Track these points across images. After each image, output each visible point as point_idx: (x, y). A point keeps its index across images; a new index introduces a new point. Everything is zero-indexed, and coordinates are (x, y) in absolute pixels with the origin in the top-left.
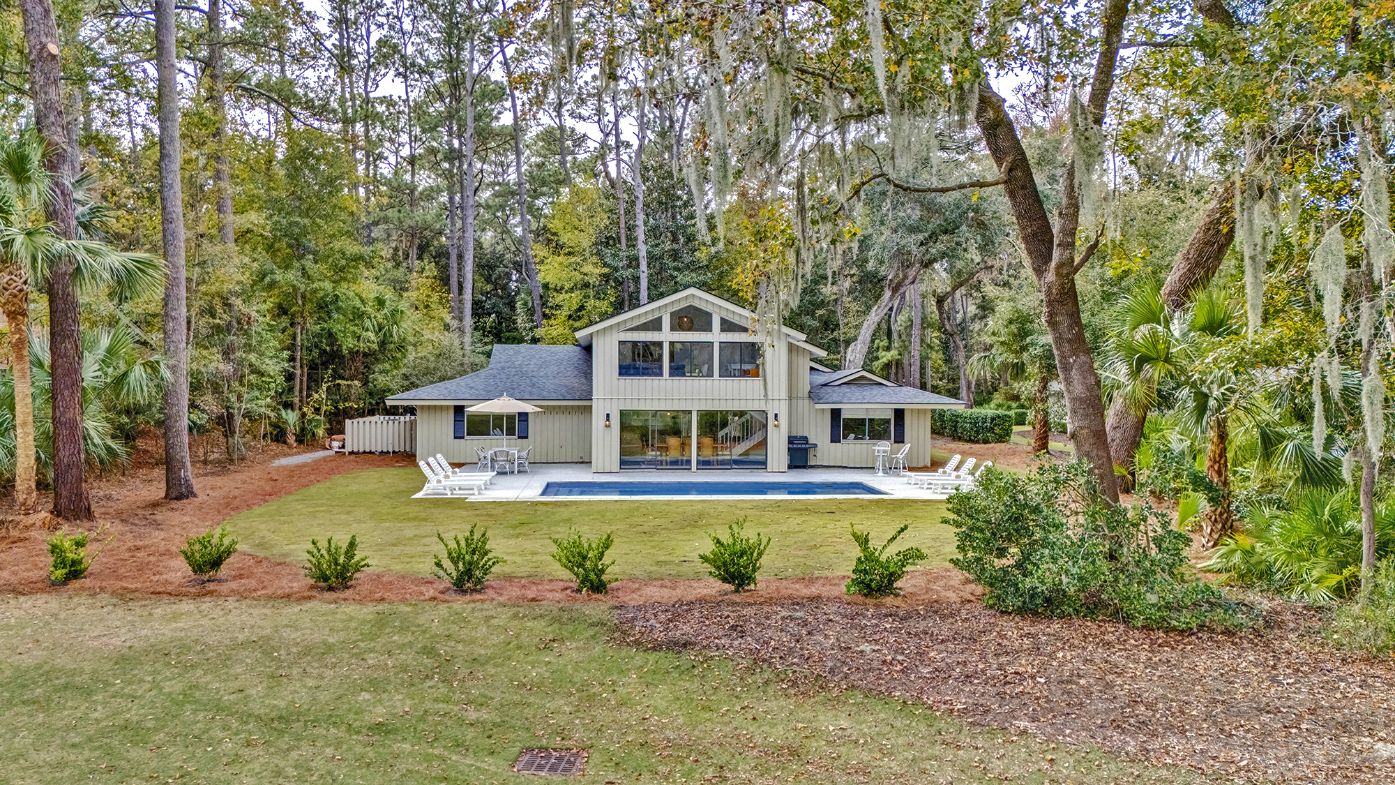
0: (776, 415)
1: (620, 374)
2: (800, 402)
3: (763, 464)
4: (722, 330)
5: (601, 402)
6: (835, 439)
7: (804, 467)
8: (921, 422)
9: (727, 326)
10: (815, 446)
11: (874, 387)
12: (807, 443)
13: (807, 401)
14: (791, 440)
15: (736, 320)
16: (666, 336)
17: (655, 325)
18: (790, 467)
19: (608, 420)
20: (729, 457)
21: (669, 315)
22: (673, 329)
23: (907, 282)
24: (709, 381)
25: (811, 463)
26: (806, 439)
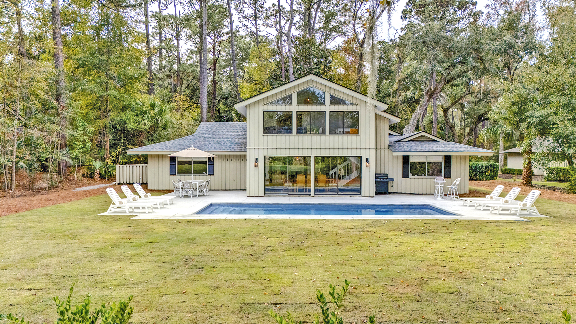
0: (367, 159)
1: (265, 132)
2: (382, 151)
3: (359, 191)
4: (332, 103)
5: (252, 150)
6: (405, 175)
7: (385, 194)
8: (463, 164)
9: (335, 101)
10: (392, 180)
11: (431, 142)
12: (387, 178)
13: (387, 151)
14: (377, 176)
15: (341, 96)
16: (294, 107)
17: (287, 100)
18: (377, 193)
19: (257, 162)
20: (336, 187)
21: (296, 94)
22: (299, 103)
23: (437, 91)
24: (323, 137)
25: (390, 190)
26: (386, 175)
